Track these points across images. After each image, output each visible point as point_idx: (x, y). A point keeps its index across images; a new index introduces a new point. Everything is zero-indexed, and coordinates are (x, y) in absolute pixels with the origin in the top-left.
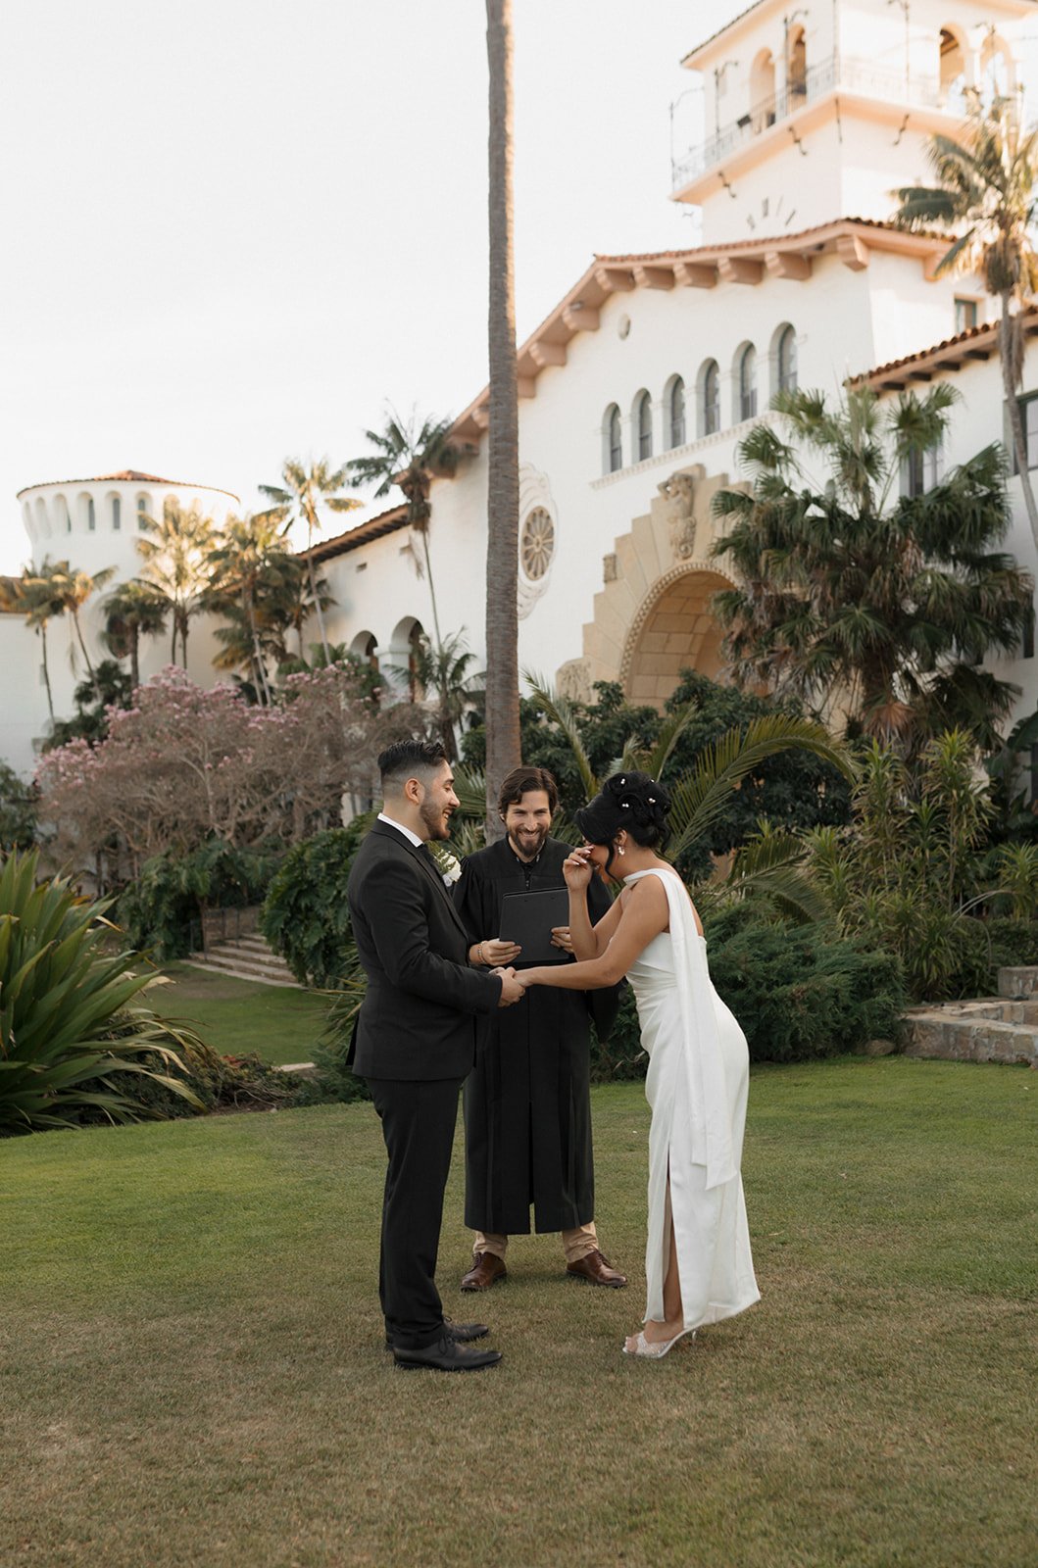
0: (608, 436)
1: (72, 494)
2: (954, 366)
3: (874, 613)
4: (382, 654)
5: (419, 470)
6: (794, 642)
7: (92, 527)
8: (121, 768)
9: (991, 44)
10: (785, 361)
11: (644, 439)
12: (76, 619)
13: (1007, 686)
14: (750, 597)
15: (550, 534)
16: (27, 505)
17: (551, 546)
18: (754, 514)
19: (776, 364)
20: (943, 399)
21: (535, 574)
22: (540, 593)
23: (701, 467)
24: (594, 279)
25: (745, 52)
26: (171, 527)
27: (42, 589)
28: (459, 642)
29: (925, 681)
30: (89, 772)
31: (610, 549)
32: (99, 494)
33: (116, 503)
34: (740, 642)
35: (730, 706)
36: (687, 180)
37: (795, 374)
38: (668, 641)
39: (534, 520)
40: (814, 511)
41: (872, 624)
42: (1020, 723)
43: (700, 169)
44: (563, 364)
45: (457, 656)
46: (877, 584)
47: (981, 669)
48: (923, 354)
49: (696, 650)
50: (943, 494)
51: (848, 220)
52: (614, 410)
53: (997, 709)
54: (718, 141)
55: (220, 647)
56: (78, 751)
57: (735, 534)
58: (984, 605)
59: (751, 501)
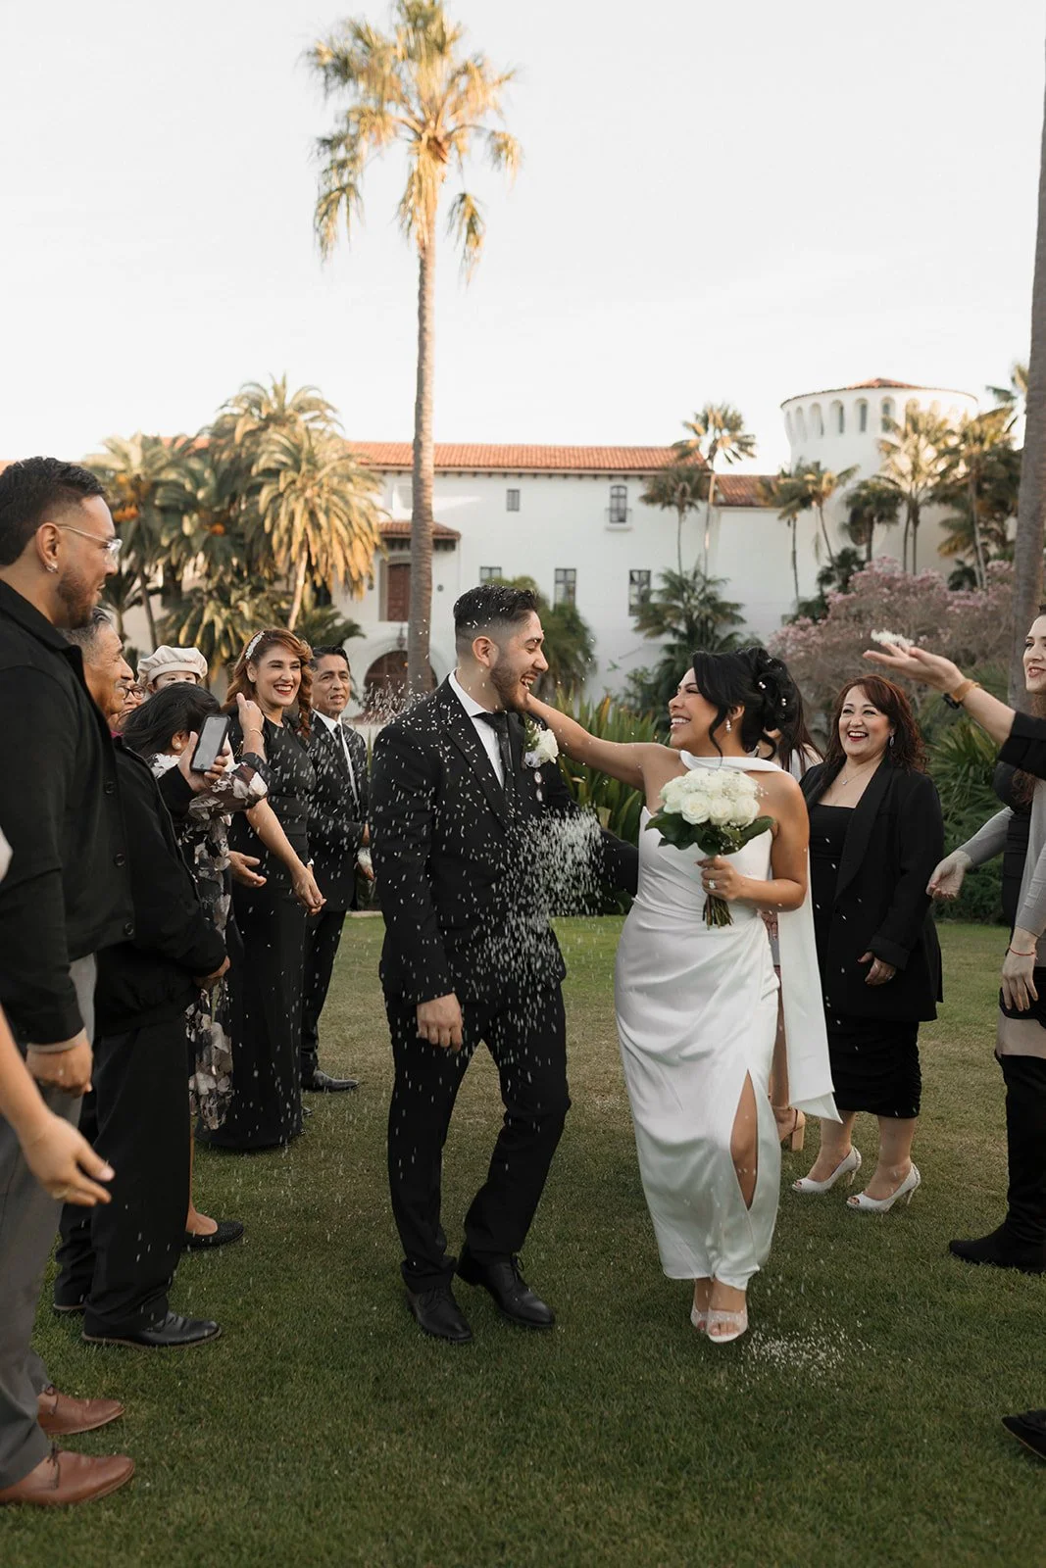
1: (826, 403)
7: (841, 430)
8: (839, 643)
12: (821, 511)
16: (788, 414)
26: (909, 428)
27: (794, 486)
30: (811, 647)
32: (850, 402)
33: (864, 408)
55: (945, 535)
56: (803, 628)
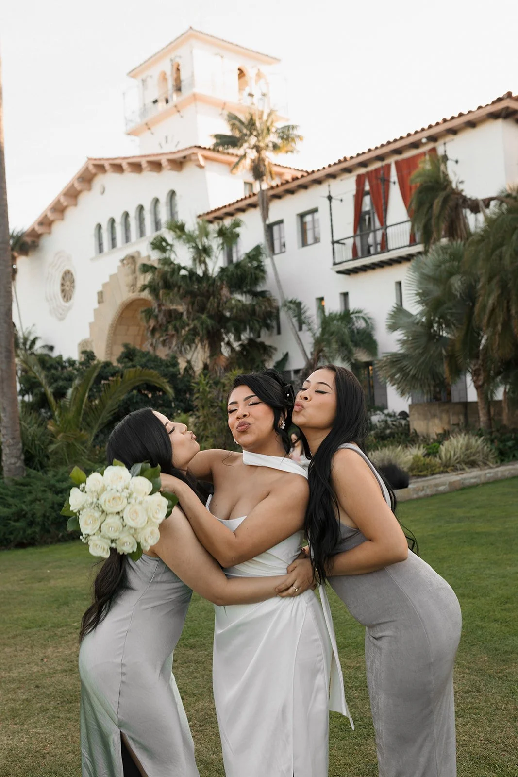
0: (97, 238)
2: (242, 210)
3: (210, 317)
6: (176, 330)
9: (259, 75)
10: (173, 206)
11: (113, 240)
13: (270, 347)
14: (157, 310)
15: (73, 282)
17: (73, 287)
18: (157, 273)
19: (169, 208)
20: (237, 224)
21: (67, 299)
22: (69, 308)
23: (139, 253)
24: (87, 168)
25: (155, 72)
28: (32, 331)
29: (236, 345)
31: (100, 289)
34: (153, 331)
35: (144, 360)
36: (132, 126)
37: (177, 212)
38: (128, 329)
39: (65, 275)
40: (183, 272)
41: (209, 322)
42: (276, 362)
43: (138, 121)
44: (76, 205)
45: (32, 338)
46: (211, 303)
47: (259, 340)
48: (229, 205)
49: (140, 334)
50: (238, 265)
51: (196, 146)
52: (99, 227)
53: (265, 357)
54: (144, 111)
57: (150, 282)
58: (257, 313)
59: (156, 268)
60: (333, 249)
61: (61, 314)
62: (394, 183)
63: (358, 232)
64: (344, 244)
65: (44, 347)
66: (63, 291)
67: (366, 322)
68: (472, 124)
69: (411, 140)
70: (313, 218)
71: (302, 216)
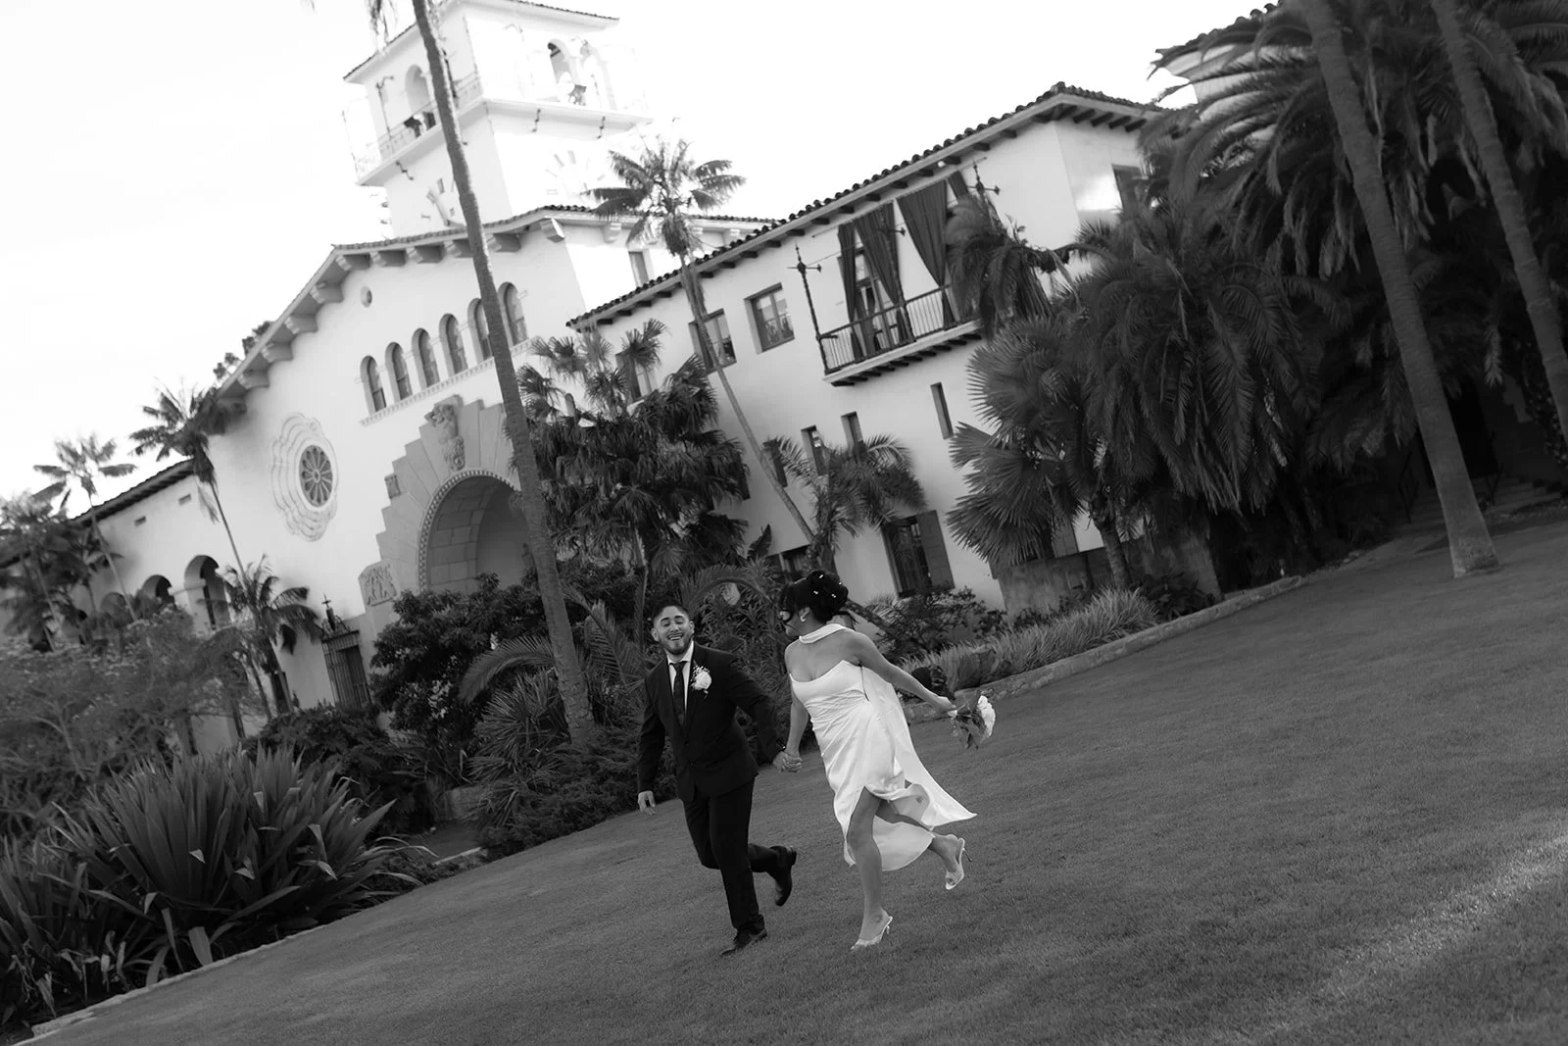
0: (368, 383)
2: (648, 304)
3: (644, 488)
4: (178, 593)
5: (196, 433)
9: (586, 49)
10: (511, 310)
11: (401, 382)
13: (737, 521)
14: (551, 492)
15: (326, 467)
17: (330, 476)
20: (655, 327)
21: (319, 500)
22: (329, 515)
23: (457, 397)
24: (334, 263)
25: (400, 67)
28: (263, 568)
29: (681, 529)
31: (390, 471)
36: (368, 169)
37: (523, 318)
38: (452, 535)
39: (309, 457)
40: (584, 423)
41: (646, 497)
42: (752, 545)
44: (315, 330)
45: (262, 580)
47: (715, 513)
48: (624, 298)
49: (475, 538)
50: (672, 397)
51: (546, 208)
52: (369, 362)
53: (735, 539)
58: (716, 470)
60: (822, 348)
61: (312, 529)
62: (903, 232)
63: (856, 319)
64: (836, 337)
65: (288, 593)
66: (306, 487)
67: (897, 456)
68: (1011, 134)
69: (921, 165)
70: (773, 300)
71: (753, 301)
